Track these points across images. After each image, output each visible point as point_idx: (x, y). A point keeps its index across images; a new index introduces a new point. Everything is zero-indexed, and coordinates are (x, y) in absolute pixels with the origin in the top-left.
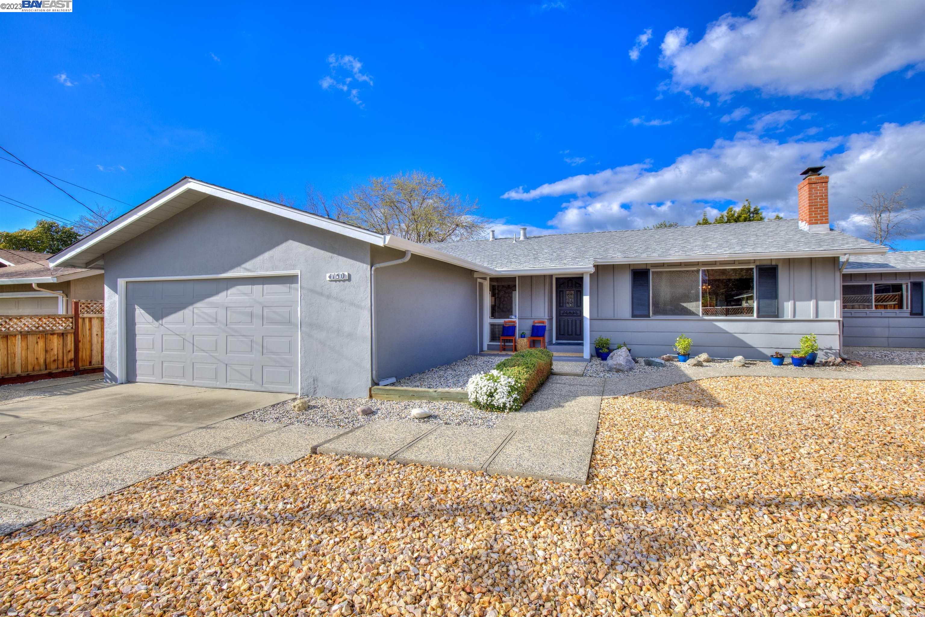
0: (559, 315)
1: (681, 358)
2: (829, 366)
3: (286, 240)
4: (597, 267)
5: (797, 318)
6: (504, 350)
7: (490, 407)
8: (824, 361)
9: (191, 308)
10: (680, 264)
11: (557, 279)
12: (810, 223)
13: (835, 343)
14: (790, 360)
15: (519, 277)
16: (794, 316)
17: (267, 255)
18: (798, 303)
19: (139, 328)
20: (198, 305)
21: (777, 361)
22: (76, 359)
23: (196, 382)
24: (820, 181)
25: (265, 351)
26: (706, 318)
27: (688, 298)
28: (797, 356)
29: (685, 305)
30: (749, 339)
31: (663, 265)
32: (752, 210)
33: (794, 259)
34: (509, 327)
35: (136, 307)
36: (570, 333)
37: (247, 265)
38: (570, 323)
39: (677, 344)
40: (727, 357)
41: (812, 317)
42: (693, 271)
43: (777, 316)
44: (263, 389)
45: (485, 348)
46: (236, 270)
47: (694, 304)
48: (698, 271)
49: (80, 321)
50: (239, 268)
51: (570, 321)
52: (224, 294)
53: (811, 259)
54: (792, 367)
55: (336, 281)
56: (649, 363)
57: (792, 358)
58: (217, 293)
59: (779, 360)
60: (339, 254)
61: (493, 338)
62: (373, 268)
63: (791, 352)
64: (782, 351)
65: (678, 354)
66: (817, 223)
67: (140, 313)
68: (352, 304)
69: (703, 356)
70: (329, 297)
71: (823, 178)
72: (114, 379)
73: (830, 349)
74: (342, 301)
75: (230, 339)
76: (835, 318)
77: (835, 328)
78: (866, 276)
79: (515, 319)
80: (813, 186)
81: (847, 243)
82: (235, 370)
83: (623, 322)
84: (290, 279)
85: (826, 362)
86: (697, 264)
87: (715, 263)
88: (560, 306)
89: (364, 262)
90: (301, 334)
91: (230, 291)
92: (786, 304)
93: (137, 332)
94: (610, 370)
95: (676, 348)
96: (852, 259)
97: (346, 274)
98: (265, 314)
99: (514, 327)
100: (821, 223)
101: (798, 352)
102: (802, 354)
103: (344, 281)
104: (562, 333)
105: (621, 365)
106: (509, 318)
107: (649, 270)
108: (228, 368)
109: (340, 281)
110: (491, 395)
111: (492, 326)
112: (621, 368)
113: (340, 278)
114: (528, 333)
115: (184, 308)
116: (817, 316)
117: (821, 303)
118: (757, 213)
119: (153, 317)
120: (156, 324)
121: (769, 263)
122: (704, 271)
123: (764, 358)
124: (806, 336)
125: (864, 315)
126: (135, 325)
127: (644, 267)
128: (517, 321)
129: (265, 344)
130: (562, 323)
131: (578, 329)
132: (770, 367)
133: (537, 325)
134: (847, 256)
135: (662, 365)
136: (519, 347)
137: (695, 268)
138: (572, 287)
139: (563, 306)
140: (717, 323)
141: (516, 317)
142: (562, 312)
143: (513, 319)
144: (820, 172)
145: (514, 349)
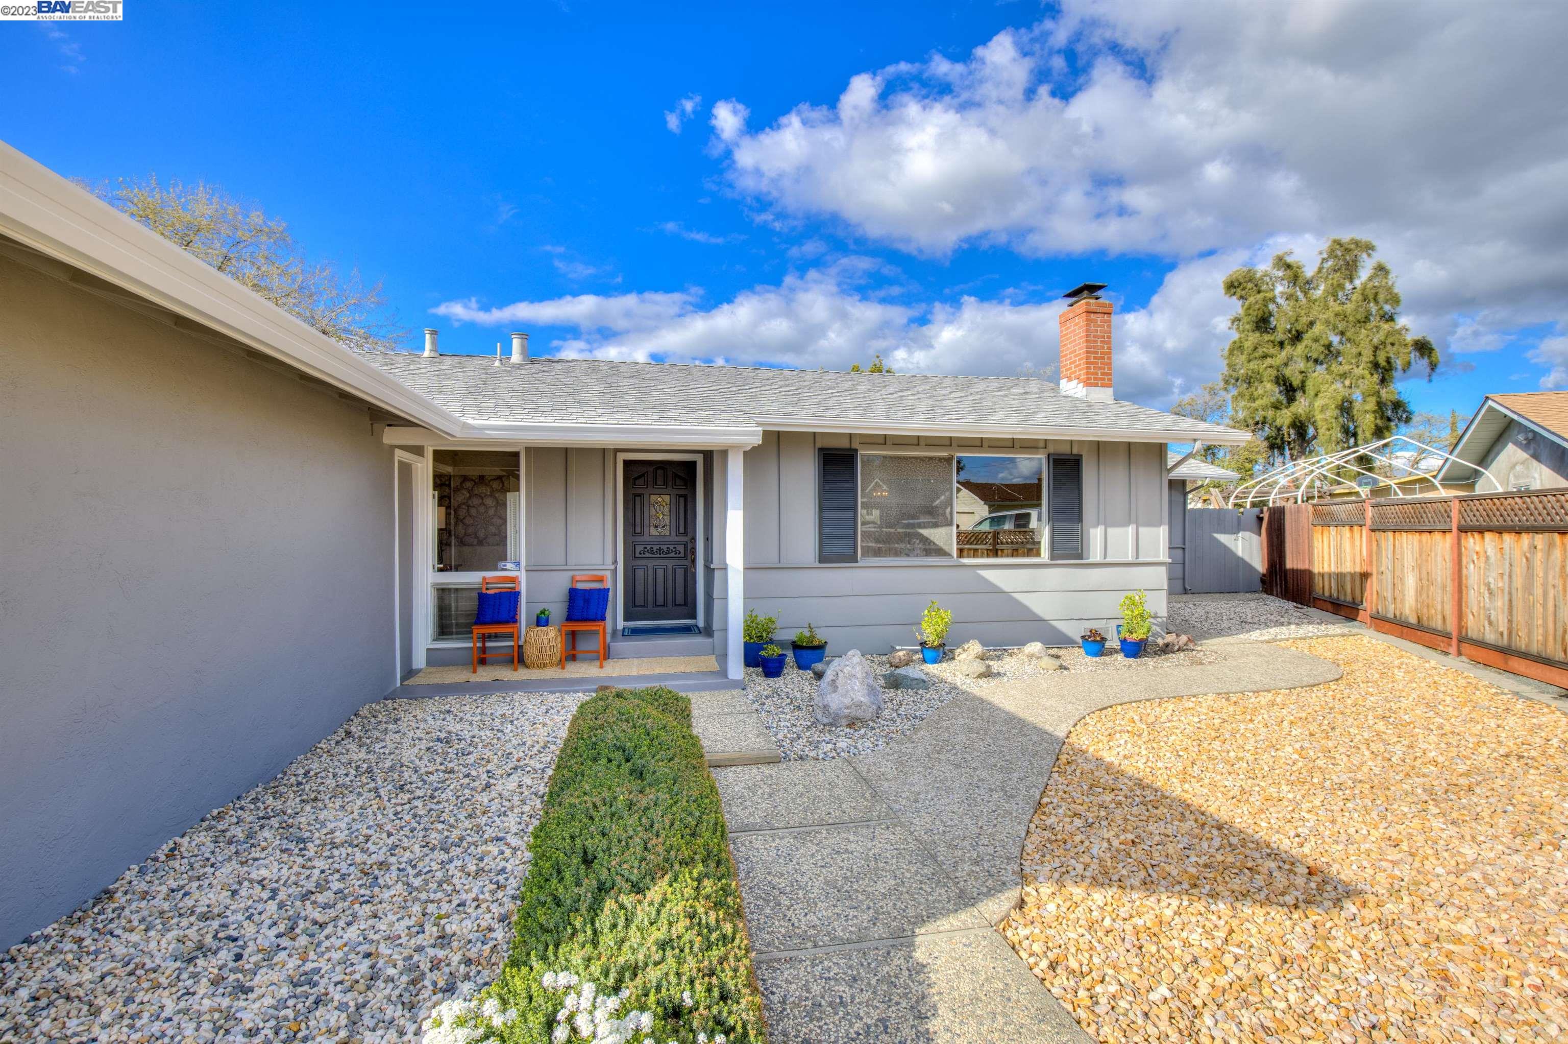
0: (631, 554)
1: (930, 654)
2: (1173, 652)
5: (1109, 559)
6: (483, 662)
8: (1160, 644)
10: (917, 441)
11: (626, 463)
12: (1089, 384)
13: (1161, 605)
15: (528, 450)
18: (1110, 530)
21: (1094, 646)
24: (1099, 309)
26: (966, 561)
29: (927, 532)
30: (1040, 605)
33: (1107, 445)
34: (499, 596)
36: (660, 600)
41: (1130, 558)
42: (941, 459)
43: (1080, 557)
45: (419, 660)
47: (943, 531)
48: (948, 460)
51: (660, 573)
53: (1127, 444)
54: (1120, 657)
57: (1120, 640)
59: (1097, 644)
61: (443, 629)
64: (1099, 625)
65: (922, 644)
66: (1096, 385)
69: (973, 648)
71: (1104, 305)
76: (1161, 558)
77: (1161, 577)
79: (515, 569)
83: (801, 574)
85: (1165, 645)
86: (950, 442)
88: (635, 533)
92: (1092, 531)
95: (921, 634)
99: (512, 597)
100: (1103, 386)
104: (640, 600)
105: (859, 705)
106: (496, 569)
107: (856, 450)
111: (443, 593)
112: (860, 714)
114: (557, 609)
116: (1137, 554)
117: (1141, 529)
121: (1067, 449)
123: (1068, 643)
124: (1129, 594)
127: (844, 444)
128: (523, 576)
130: (640, 573)
132: (1084, 659)
133: (580, 586)
135: (923, 684)
136: (531, 653)
137: (945, 454)
138: (665, 483)
139: (641, 534)
140: (986, 574)
141: (518, 564)
142: (639, 548)
143: (509, 570)
144: (1099, 293)
145: (518, 659)
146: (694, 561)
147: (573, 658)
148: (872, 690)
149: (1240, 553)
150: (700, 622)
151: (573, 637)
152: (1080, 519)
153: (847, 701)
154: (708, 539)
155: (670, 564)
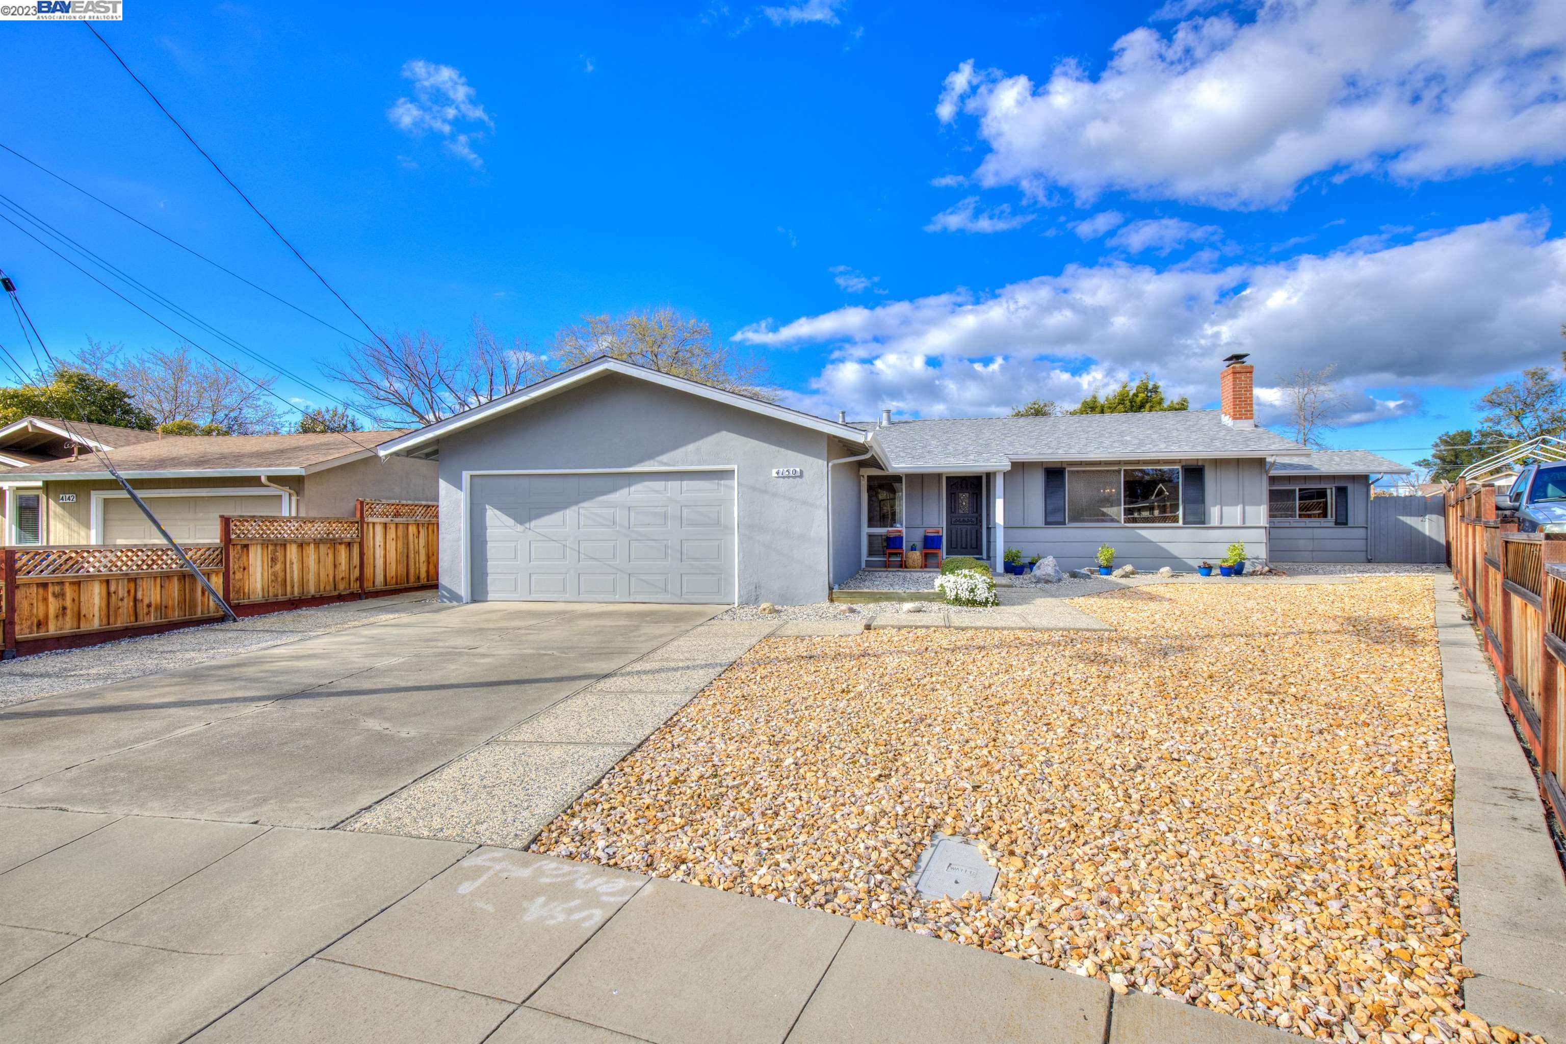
0: (950, 522)
1: (1103, 571)
2: (1257, 575)
3: (718, 430)
4: (1014, 464)
5: (1223, 525)
6: (888, 566)
7: (972, 603)
8: (1251, 570)
9: (575, 508)
10: (1099, 463)
11: (948, 478)
12: (1235, 418)
13: (1262, 552)
14: (1218, 571)
15: (906, 475)
16: (1221, 523)
17: (691, 447)
18: (1225, 509)
19: (493, 532)
20: (584, 504)
21: (1205, 571)
22: (361, 578)
23: (582, 597)
24: (1244, 370)
25: (684, 557)
26: (1129, 525)
27: (1110, 501)
28: (1225, 565)
29: (1105, 510)
30: (1174, 549)
31: (1081, 463)
32: (1150, 387)
33: (1221, 459)
34: (894, 538)
35: (487, 507)
36: (964, 546)
37: (665, 458)
38: (964, 535)
39: (1099, 555)
40: (1152, 569)
41: (1239, 524)
42: (1114, 471)
43: (1204, 523)
44: (683, 601)
46: (647, 463)
47: (1115, 509)
48: (1119, 471)
49: (365, 526)
50: (652, 461)
51: (964, 532)
52: (625, 491)
53: (1238, 459)
54: (1221, 577)
55: (784, 477)
56: (1074, 575)
57: (1221, 567)
58: (614, 490)
59: (1207, 570)
60: (788, 448)
61: (872, 553)
62: (830, 464)
63: (1219, 562)
64: (1209, 562)
65: (1100, 567)
66: (1241, 418)
67: (492, 515)
68: (805, 503)
69: (1129, 568)
70: (774, 495)
71: (1247, 367)
72: (455, 597)
73: (1257, 558)
74: (791, 499)
75: (633, 544)
76: (1261, 525)
77: (1261, 535)
78: (1289, 479)
79: (901, 528)
80: (1238, 375)
81: (1274, 443)
82: (642, 580)
83: (1034, 531)
84: (724, 474)
85: (1254, 572)
86: (1118, 463)
87: (1138, 462)
88: (952, 513)
89: (817, 456)
90: (739, 536)
91: (633, 488)
92: (1212, 509)
93: (488, 539)
94: (1038, 581)
95: (1096, 561)
96: (1280, 460)
97: (798, 470)
98: (684, 515)
99: (900, 538)
100: (1246, 418)
101: (1227, 561)
102: (1230, 563)
103: (795, 477)
104: (954, 545)
105: (1050, 575)
106: (892, 527)
107: (1065, 469)
108: (633, 580)
109: (789, 477)
110: (972, 591)
111: (871, 537)
112: (1050, 579)
113: (791, 474)
114: (919, 545)
115: (566, 508)
116: (1244, 523)
117: (1247, 508)
118: (1156, 392)
119: (515, 518)
120: (520, 528)
121: (1195, 463)
122: (1125, 470)
123: (1190, 570)
124: (1233, 544)
125: (1287, 525)
126: (486, 529)
127: (1059, 466)
128: (904, 530)
129: (685, 551)
130: (954, 531)
131: (974, 542)
132: (1198, 578)
133: (928, 535)
134: (1274, 458)
135: (1088, 577)
136: (910, 562)
137: (1116, 468)
138: (967, 488)
139: (955, 512)
140: (1139, 531)
141: (902, 525)
142: (954, 520)
143: (898, 527)
144: (1244, 359)
145: (903, 565)
146: (981, 526)
147: (926, 566)
148: (1056, 571)
149: (1427, 533)
150: (985, 556)
151: (926, 556)
152: (1203, 502)
153: (1044, 573)
154: (988, 515)
155: (969, 527)
